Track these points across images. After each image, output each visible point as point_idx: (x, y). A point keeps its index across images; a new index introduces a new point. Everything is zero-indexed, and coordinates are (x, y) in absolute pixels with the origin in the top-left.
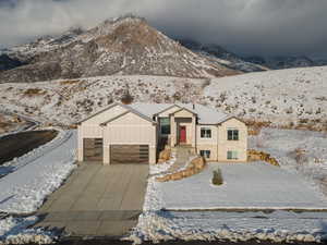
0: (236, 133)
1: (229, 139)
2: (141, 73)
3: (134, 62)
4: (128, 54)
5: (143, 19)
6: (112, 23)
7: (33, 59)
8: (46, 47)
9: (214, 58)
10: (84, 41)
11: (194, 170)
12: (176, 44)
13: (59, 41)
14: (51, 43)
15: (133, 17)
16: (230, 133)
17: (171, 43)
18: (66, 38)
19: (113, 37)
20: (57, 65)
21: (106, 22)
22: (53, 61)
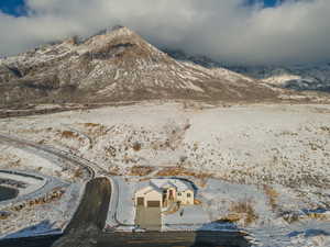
3: (126, 73)
4: (120, 66)
10: (79, 52)
11: (175, 210)
12: (165, 55)
13: (55, 52)
17: (160, 54)
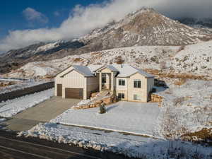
0: (139, 83)
1: (135, 86)
2: (149, 45)
4: (141, 33)
5: (152, 9)
6: (132, 15)
7: (89, 42)
8: (96, 34)
9: (207, 29)
10: (116, 28)
12: (175, 22)
13: (102, 30)
14: (99, 32)
15: (145, 9)
16: (135, 83)
17: (172, 22)
18: (106, 27)
19: (133, 23)
20: (101, 44)
21: (128, 15)
22: (99, 42)
